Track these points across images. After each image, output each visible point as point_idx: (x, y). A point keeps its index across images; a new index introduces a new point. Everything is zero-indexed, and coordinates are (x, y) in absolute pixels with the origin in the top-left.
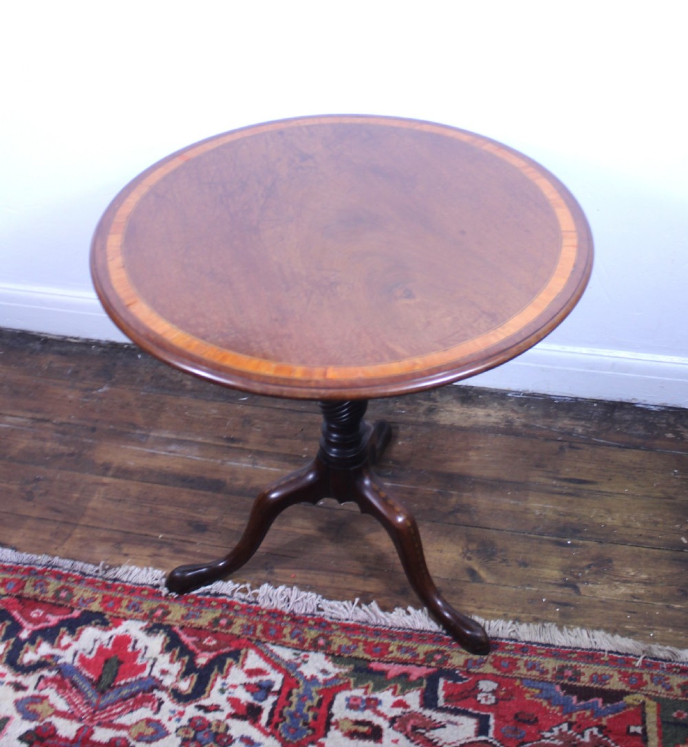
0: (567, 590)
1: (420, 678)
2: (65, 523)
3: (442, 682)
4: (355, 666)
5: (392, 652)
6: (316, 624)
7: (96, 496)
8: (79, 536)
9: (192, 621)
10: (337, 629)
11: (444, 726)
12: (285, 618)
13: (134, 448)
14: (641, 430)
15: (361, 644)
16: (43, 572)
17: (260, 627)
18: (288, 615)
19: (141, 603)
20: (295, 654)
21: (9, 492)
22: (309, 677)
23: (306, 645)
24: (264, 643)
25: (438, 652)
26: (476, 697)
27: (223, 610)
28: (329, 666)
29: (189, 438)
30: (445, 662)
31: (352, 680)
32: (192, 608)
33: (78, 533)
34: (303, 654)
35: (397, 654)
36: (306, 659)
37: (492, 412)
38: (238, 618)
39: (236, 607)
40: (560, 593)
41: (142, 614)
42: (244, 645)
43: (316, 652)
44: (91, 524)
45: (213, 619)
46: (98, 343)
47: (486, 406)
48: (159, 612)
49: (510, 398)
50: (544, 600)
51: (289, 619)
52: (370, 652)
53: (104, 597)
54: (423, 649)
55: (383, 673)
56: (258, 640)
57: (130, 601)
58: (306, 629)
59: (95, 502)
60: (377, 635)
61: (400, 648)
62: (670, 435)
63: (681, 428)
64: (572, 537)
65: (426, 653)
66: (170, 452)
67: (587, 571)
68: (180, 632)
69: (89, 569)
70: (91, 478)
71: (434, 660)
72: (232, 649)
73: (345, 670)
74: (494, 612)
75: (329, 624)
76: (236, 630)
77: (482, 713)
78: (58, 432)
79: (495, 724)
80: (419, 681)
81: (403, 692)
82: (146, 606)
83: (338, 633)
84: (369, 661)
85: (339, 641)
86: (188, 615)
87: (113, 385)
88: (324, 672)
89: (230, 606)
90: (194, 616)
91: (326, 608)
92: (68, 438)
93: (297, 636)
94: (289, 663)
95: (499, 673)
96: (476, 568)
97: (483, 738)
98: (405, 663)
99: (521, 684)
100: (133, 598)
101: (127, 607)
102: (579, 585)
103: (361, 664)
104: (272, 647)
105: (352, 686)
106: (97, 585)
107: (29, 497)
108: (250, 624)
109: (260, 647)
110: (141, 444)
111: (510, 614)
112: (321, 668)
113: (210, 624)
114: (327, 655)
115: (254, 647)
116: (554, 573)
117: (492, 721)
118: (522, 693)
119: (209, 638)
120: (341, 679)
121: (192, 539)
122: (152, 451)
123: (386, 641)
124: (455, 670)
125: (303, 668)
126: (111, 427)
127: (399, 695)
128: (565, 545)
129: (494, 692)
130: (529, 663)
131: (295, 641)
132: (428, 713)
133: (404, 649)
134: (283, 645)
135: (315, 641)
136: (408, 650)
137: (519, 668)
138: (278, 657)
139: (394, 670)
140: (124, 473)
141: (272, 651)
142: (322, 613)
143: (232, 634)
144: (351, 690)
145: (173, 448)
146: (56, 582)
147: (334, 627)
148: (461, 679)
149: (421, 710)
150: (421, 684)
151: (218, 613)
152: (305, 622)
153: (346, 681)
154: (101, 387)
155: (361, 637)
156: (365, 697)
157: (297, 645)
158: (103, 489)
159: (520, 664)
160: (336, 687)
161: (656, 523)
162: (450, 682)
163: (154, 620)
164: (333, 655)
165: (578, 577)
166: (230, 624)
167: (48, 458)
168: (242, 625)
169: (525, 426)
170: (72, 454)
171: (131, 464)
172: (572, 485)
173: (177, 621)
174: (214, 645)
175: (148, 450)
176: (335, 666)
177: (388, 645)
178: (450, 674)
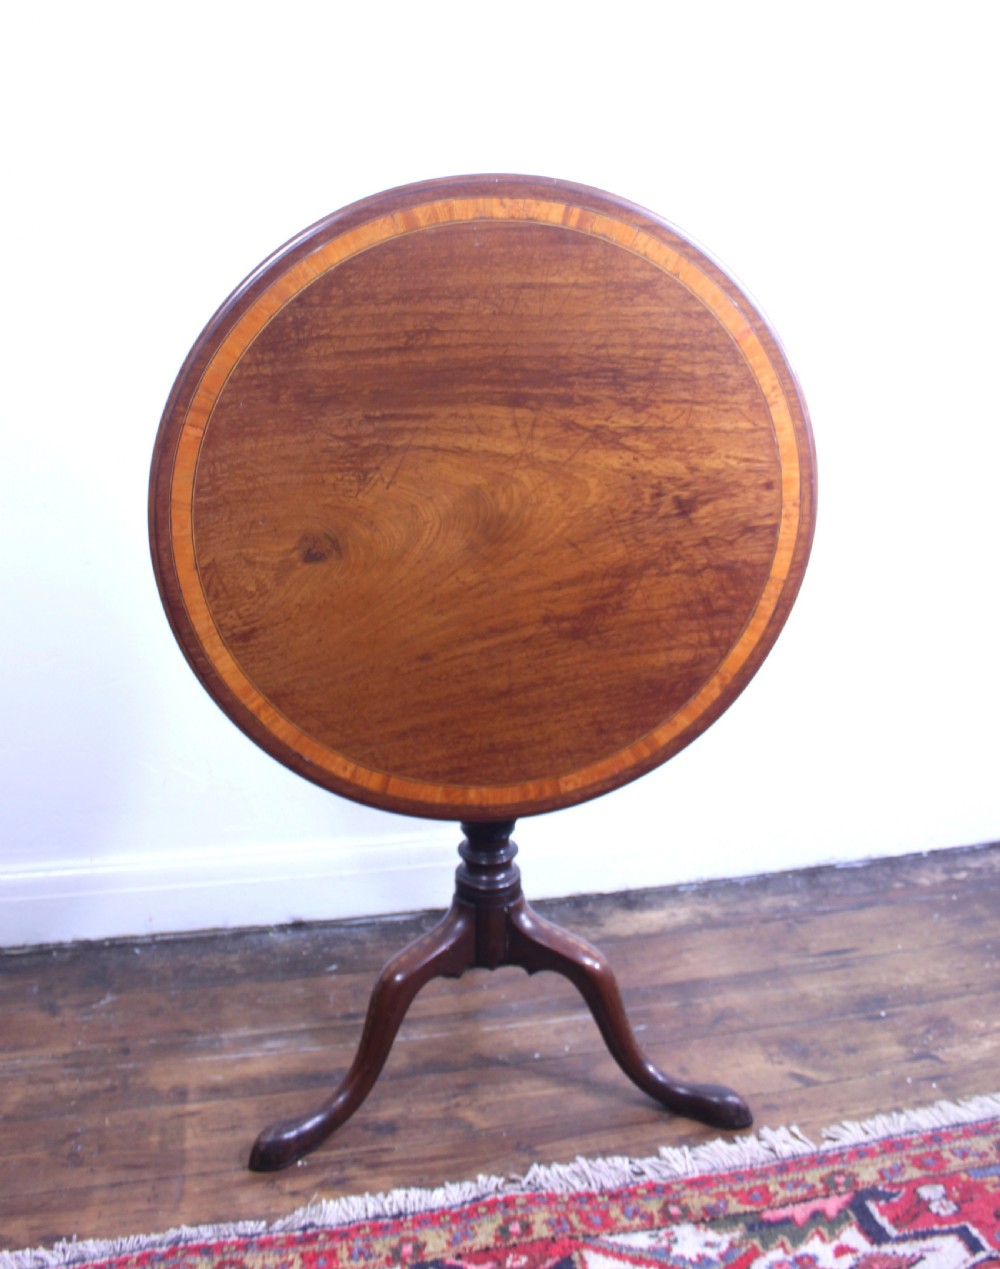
0: (926, 1062)
1: (840, 1211)
2: (160, 1179)
3: (872, 1206)
4: (746, 1224)
5: (776, 1193)
6: (649, 1191)
7: (189, 1133)
8: (197, 1190)
9: (468, 1243)
10: (684, 1189)
11: (922, 1258)
12: (600, 1199)
13: (208, 1059)
14: (860, 888)
15: (729, 1197)
16: (173, 1252)
17: (574, 1218)
18: (602, 1193)
19: (369, 1246)
20: (651, 1236)
21: (33, 1163)
22: (694, 1259)
23: (657, 1221)
24: (597, 1236)
25: (833, 1173)
26: (929, 1210)
27: (504, 1213)
28: (712, 1235)
29: (285, 1029)
30: (856, 1183)
31: (756, 1242)
32: (454, 1227)
33: (194, 1187)
34: (662, 1233)
35: (783, 1194)
36: (672, 1238)
37: (675, 910)
38: (532, 1213)
39: (520, 1201)
40: (923, 1067)
41: (383, 1259)
42: (570, 1247)
43: (678, 1224)
44: (206, 1168)
45: (496, 1230)
46: (60, 948)
47: (661, 906)
48: (408, 1249)
49: (684, 892)
50: (909, 1080)
51: (606, 1198)
52: (750, 1202)
53: (302, 1256)
54: (813, 1176)
55: (788, 1221)
56: (586, 1236)
57: (350, 1250)
58: (641, 1202)
59: (193, 1140)
60: (741, 1180)
61: (783, 1185)
62: (898, 885)
63: (904, 876)
64: (882, 1008)
65: (822, 1180)
66: (270, 1050)
67: (931, 1037)
68: (459, 1263)
69: (249, 1227)
70: (165, 1110)
71: (837, 1185)
72: (557, 1259)
73: (737, 1234)
74: (862, 1110)
75: (667, 1188)
76: (541, 1231)
77: (955, 1226)
78: (66, 1066)
79: (981, 1232)
80: (843, 1215)
81: (833, 1235)
82: (382, 1246)
83: (688, 1192)
84: (758, 1213)
85: (697, 1201)
86: (455, 1239)
87: (119, 991)
88: (708, 1244)
89: (509, 1202)
90: (465, 1236)
91: (647, 1170)
92: (89, 1070)
93: (635, 1213)
94: (653, 1250)
95: (931, 1173)
96: (798, 1070)
97: (981, 1256)
98: (805, 1200)
99: (969, 1176)
100: (351, 1243)
101: (351, 1257)
102: (934, 1053)
103: (750, 1220)
104: (612, 1239)
105: (760, 1248)
106: (278, 1243)
107: (75, 1160)
108: (555, 1216)
109: (596, 1243)
110: (215, 1051)
111: (885, 1107)
112: (702, 1243)
113: (497, 1238)
114: (696, 1223)
115: (585, 1245)
116: (896, 1050)
117: (975, 1232)
118: (980, 1188)
119: (511, 1256)
120: (740, 1246)
121: (385, 1145)
122: (240, 1055)
123: (759, 1182)
124: (874, 1187)
125: (676, 1250)
126: (153, 1041)
127: (831, 1241)
128: (879, 1017)
129: (947, 1196)
130: (957, 1151)
131: (637, 1221)
132: (887, 1249)
133: (790, 1185)
134: (625, 1230)
135: (664, 1211)
136: (796, 1184)
137: (949, 1161)
138: (630, 1248)
139: (800, 1212)
140: (215, 1091)
141: (615, 1244)
142: (645, 1178)
143: (541, 1240)
144: (764, 1255)
145: (270, 1044)
146: (206, 1259)
147: (675, 1187)
148: (893, 1195)
149: (875, 1249)
150: (848, 1218)
151: (499, 1219)
152: (633, 1193)
153: (749, 1246)
154: (103, 998)
155: (721, 1188)
156: (790, 1258)
157: (643, 1225)
158: (194, 1120)
159: (946, 1154)
160: (741, 1259)
161: (962, 969)
162: (882, 1203)
163: (409, 1261)
164: (703, 1220)
165: (924, 1046)
166: (527, 1228)
167: (73, 1103)
168: (548, 1222)
169: (727, 914)
170: (113, 1088)
171: (218, 1078)
172: (834, 957)
173: (443, 1251)
174: (527, 1264)
175: (233, 1056)
176: (719, 1233)
177: (765, 1188)
178: (873, 1193)
